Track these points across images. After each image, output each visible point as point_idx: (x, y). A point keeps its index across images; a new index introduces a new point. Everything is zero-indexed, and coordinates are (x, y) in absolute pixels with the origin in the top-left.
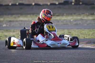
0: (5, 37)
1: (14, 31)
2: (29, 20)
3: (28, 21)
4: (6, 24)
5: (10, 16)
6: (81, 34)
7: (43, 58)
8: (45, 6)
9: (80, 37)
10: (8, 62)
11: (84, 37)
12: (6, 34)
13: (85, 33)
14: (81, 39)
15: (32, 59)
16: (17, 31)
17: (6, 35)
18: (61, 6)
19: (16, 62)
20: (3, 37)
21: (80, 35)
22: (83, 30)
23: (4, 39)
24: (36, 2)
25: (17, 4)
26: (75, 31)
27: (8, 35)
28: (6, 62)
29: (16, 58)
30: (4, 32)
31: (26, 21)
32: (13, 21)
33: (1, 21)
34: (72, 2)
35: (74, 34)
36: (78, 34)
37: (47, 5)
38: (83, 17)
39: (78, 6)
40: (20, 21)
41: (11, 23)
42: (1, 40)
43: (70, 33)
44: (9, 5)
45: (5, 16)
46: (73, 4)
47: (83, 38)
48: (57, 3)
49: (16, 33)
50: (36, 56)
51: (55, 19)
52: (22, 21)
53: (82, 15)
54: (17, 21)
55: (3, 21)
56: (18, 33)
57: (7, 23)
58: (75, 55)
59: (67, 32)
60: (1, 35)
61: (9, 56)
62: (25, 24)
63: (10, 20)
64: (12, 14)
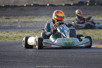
0: (20, 38)
1: (28, 32)
2: (44, 20)
3: (42, 22)
4: (20, 24)
5: (25, 17)
6: (96, 34)
7: (57, 58)
8: (60, 7)
9: (95, 38)
10: (21, 62)
11: (98, 37)
12: (21, 34)
13: (100, 33)
14: (96, 40)
15: (46, 59)
16: (31, 32)
17: (20, 36)
18: (76, 7)
19: (30, 62)
20: (18, 38)
21: (94, 35)
22: (98, 31)
23: (18, 39)
24: (51, 3)
25: (32, 5)
26: (90, 31)
27: (22, 36)
28: (20, 62)
29: (29, 59)
30: (18, 33)
31: (41, 22)
32: (28, 22)
33: (16, 22)
34: (87, 3)
35: (89, 35)
36: (92, 35)
37: (62, 6)
38: (98, 18)
39: (93, 7)
40: (35, 21)
41: (26, 23)
42: (16, 40)
43: (84, 34)
44: (24, 6)
45: (20, 17)
46: (88, 4)
47: (98, 39)
48: (72, 4)
49: (30, 34)
50: (50, 56)
51: (69, 20)
52: (36, 22)
53: (97, 16)
54: (32, 22)
55: (18, 22)
56: (32, 34)
57: (22, 24)
58: (89, 55)
59: (81, 33)
60: (16, 36)
61: (23, 57)
62: (39, 25)
63: (25, 20)
64: (27, 15)
